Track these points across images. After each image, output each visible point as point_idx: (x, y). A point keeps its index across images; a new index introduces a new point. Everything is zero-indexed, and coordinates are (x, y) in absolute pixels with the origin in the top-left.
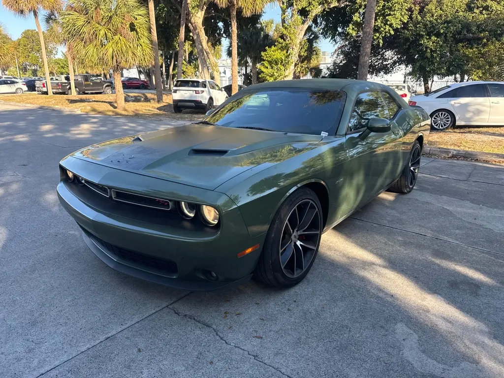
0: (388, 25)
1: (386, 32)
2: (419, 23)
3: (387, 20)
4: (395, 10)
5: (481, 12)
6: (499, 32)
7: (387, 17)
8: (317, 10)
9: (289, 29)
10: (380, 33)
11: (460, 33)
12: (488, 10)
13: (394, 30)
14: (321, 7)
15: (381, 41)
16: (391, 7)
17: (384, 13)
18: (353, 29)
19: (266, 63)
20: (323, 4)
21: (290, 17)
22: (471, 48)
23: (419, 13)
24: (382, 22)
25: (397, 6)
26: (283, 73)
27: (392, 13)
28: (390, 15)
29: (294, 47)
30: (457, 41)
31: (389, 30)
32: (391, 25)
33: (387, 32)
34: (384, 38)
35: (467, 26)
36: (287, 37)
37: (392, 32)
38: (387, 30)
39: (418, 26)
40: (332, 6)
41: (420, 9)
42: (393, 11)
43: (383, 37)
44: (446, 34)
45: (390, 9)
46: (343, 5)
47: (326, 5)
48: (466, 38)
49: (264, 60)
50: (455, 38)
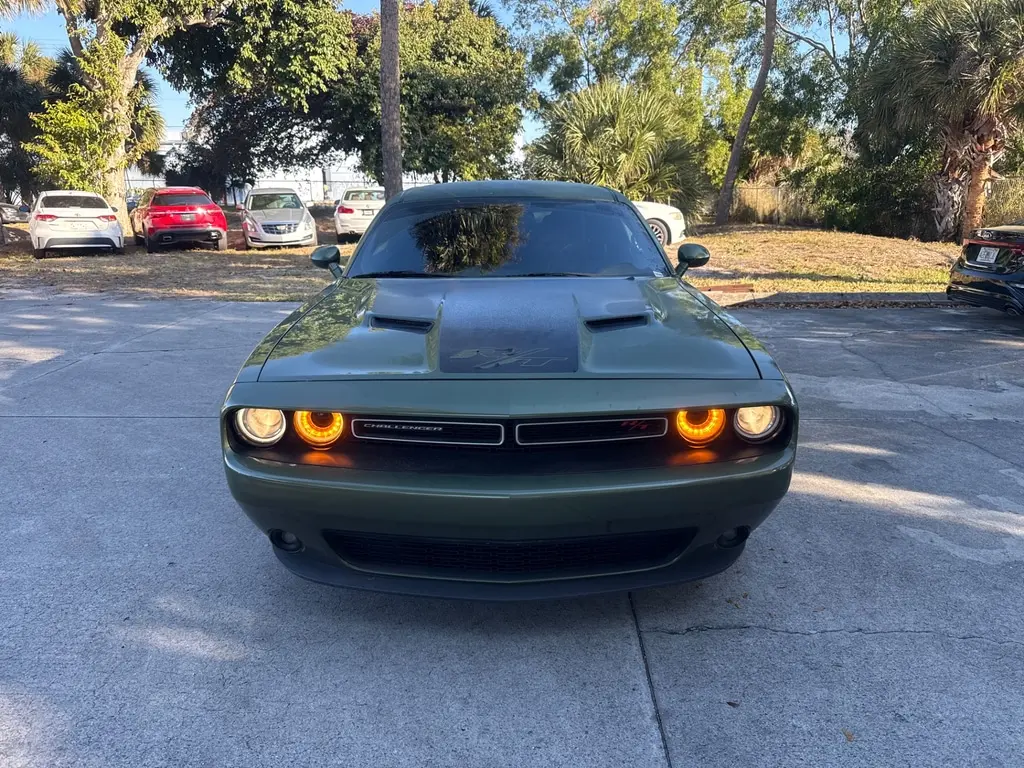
0: (314, 72)
1: (311, 87)
2: (363, 73)
3: (312, 64)
4: (323, 45)
5: (456, 63)
6: (488, 99)
7: (311, 58)
8: (160, 26)
9: (98, 63)
10: (302, 87)
11: (431, 97)
12: (465, 61)
13: (325, 83)
14: (168, 21)
15: (304, 103)
16: (315, 39)
17: (304, 48)
18: (243, 75)
19: (49, 140)
20: (173, 16)
21: (94, 36)
22: (454, 125)
23: (358, 55)
24: (302, 66)
25: (327, 39)
26: (102, 161)
27: (319, 50)
28: (315, 53)
29: (117, 104)
30: (432, 111)
31: (318, 83)
32: (319, 74)
33: (314, 87)
34: (310, 98)
35: (441, 86)
36: (92, 81)
37: (324, 89)
38: (313, 82)
39: (362, 79)
40: (192, 21)
41: (358, 48)
42: (319, 47)
43: (306, 95)
44: (412, 97)
45: (314, 41)
46: (214, 23)
47: (179, 18)
48: (442, 107)
49: (41, 132)
50: (425, 105)
